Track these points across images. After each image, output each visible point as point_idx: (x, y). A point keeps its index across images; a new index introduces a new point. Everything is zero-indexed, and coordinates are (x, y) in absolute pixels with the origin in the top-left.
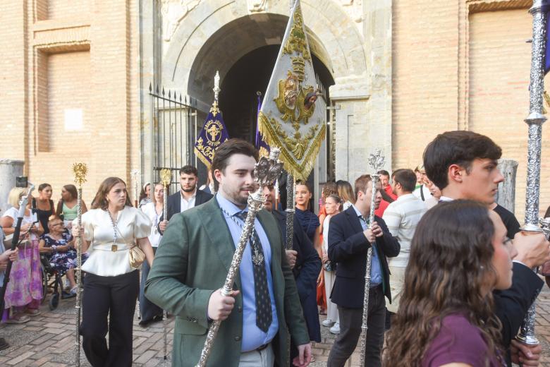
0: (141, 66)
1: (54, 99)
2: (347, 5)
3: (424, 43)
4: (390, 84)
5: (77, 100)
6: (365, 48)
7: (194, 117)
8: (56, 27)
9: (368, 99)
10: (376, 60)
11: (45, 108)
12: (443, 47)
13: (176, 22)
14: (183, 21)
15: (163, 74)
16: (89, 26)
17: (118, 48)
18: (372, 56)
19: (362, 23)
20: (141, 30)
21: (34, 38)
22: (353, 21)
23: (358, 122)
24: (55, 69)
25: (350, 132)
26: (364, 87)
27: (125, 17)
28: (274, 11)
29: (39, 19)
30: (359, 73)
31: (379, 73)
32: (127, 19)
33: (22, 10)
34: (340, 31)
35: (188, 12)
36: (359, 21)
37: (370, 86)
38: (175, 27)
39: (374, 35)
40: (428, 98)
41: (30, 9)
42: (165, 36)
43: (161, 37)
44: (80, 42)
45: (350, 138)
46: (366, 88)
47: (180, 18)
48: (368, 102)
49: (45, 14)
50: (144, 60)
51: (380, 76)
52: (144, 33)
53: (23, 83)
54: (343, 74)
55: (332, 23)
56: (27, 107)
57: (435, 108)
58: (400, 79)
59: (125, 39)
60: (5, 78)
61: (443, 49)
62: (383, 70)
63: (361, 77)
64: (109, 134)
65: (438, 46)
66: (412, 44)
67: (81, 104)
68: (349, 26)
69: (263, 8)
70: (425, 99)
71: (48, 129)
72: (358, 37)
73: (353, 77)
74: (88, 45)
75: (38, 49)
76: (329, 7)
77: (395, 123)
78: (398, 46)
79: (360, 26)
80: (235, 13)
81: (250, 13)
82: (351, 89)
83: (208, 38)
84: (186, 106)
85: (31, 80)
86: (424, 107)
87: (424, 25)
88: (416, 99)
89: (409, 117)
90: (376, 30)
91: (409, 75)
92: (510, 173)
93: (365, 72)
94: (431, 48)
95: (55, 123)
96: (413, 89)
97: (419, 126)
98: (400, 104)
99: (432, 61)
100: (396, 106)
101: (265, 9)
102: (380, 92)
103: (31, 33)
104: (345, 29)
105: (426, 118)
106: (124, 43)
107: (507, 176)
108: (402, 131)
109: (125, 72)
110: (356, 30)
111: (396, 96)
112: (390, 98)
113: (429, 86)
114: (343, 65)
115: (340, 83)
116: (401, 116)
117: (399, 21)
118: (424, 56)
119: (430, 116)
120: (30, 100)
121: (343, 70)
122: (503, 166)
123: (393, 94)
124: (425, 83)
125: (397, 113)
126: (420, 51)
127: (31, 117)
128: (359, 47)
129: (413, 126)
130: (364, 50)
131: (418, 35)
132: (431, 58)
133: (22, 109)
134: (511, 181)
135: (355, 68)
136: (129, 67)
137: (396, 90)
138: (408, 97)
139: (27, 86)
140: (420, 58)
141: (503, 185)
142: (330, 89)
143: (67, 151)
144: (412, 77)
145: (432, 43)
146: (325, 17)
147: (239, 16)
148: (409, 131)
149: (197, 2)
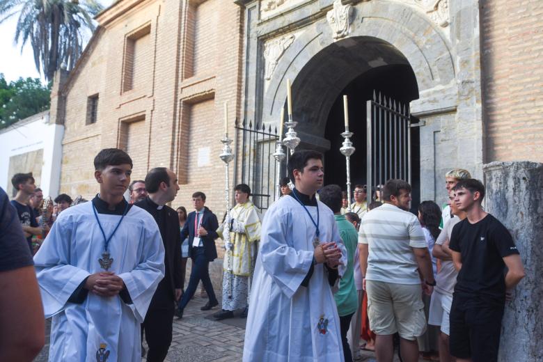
0: (246, 105)
1: (193, 141)
2: (431, 12)
3: (524, 34)
4: (479, 90)
5: (206, 140)
6: (452, 54)
8: (195, 82)
9: (454, 111)
10: (463, 65)
11: (186, 148)
13: (274, 62)
14: (280, 61)
15: (264, 109)
16: (215, 77)
17: (232, 92)
18: (458, 60)
19: (448, 27)
20: (247, 74)
21: (181, 93)
22: (439, 27)
23: (447, 138)
24: (195, 116)
25: (437, 152)
26: (448, 98)
27: (237, 65)
28: (356, 34)
29: (186, 78)
30: (447, 82)
31: (466, 79)
32: (239, 66)
33: (175, 74)
34: (423, 40)
35: (284, 51)
36: (445, 25)
37: (456, 95)
38: (274, 66)
39: (459, 37)
41: (180, 71)
42: (266, 76)
43: (263, 77)
44: (209, 91)
45: (437, 157)
46: (451, 99)
47: (279, 55)
48: (457, 115)
49: (190, 71)
50: (249, 99)
51: (468, 82)
52: (250, 75)
53: (171, 130)
54: (428, 86)
55: (415, 34)
56: (173, 148)
58: (498, 82)
59: (237, 83)
60: (162, 127)
62: (471, 75)
63: (448, 86)
66: (509, 39)
67: (209, 143)
68: (435, 33)
69: (346, 33)
71: (187, 166)
72: (445, 43)
73: (440, 87)
74: (214, 93)
75: (184, 102)
76: (411, 18)
77: (490, 136)
78: (494, 44)
79: (447, 31)
80: (322, 43)
81: (335, 41)
82: (435, 101)
83: (299, 71)
84: (276, 137)
85: (177, 127)
86: (529, 112)
87: (524, 13)
88: (517, 103)
89: (509, 127)
90: (461, 31)
91: (508, 76)
92: (524, 178)
93: (453, 80)
94: (535, 39)
95: (192, 160)
96: (513, 92)
97: (522, 137)
98: (498, 112)
99: (536, 55)
100: (493, 115)
101: (348, 34)
102: (468, 101)
103: (180, 90)
104: (429, 37)
105: (532, 126)
106: (236, 87)
107: (519, 182)
108: (502, 145)
109: (235, 112)
110: (442, 36)
111: (492, 103)
112: (479, 106)
113: (535, 85)
114: (428, 76)
115: (424, 97)
116: (500, 126)
117: (494, 16)
118: (525, 51)
119: (537, 122)
120: (176, 143)
121: (428, 81)
122: (512, 169)
123: (489, 101)
124: (528, 83)
125: (495, 124)
126: (520, 46)
127: (175, 156)
128: (446, 54)
129: (514, 137)
130: (451, 57)
131: (516, 27)
132: (536, 51)
133: (170, 150)
134: (527, 188)
135: (441, 77)
136: (238, 107)
137: (493, 96)
138: (508, 103)
139: (174, 131)
140: (520, 53)
141: (514, 194)
142: (411, 104)
143: (198, 183)
144: (511, 77)
145: (536, 32)
146: (408, 28)
147: (325, 46)
148: (510, 144)
149: (291, 41)
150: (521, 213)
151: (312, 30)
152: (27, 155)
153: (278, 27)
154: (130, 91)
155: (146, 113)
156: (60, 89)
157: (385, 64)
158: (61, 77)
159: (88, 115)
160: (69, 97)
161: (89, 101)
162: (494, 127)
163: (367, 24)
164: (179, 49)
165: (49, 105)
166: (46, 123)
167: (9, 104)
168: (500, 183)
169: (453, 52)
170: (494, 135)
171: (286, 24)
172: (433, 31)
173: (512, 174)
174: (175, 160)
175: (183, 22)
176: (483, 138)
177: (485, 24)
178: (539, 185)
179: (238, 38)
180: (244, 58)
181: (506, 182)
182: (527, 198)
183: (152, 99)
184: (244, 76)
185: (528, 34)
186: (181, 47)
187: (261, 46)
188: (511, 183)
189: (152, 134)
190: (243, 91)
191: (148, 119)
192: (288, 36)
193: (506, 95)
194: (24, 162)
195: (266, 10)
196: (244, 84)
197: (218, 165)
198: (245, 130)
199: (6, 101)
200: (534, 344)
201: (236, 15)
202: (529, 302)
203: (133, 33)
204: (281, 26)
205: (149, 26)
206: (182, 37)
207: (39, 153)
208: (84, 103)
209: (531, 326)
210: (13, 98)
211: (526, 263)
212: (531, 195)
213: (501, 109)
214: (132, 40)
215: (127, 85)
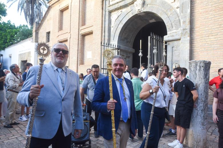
0: (104, 36)
1: (85, 49)
2: (173, 3)
4: (189, 32)
5: (90, 49)
6: (180, 19)
7: (119, 52)
8: (86, 28)
9: (180, 39)
10: (183, 23)
11: (82, 52)
12: (216, 12)
13: (115, 20)
14: (116, 20)
15: (111, 38)
16: (93, 26)
17: (99, 32)
18: (182, 21)
19: (179, 9)
22: (175, 8)
23: (176, 49)
24: (86, 40)
25: (173, 54)
26: (177, 35)
27: (101, 21)
28: (145, 11)
29: (82, 26)
30: (178, 29)
31: (184, 28)
33: (78, 24)
34: (169, 13)
35: (118, 16)
36: (178, 8)
37: (181, 34)
38: (115, 22)
39: (182, 12)
40: (208, 36)
41: (80, 23)
42: (112, 26)
45: (173, 56)
46: (179, 35)
47: (116, 18)
48: (181, 41)
49: (84, 24)
50: (105, 34)
51: (185, 29)
52: (106, 26)
53: (77, 45)
54: (171, 31)
55: (167, 11)
56: (78, 52)
57: (212, 41)
58: (196, 29)
59: (101, 28)
60: (74, 44)
61: (217, 13)
62: (186, 27)
63: (178, 31)
64: (96, 59)
65: (214, 12)
66: (201, 13)
69: (141, 10)
70: (206, 37)
71: (83, 58)
72: (177, 15)
73: (175, 31)
74: (92, 32)
75: (82, 35)
76: (165, 5)
78: (195, 15)
79: (178, 10)
80: (132, 14)
81: (137, 13)
82: (173, 36)
84: (115, 48)
85: (79, 44)
86: (206, 40)
87: (207, 4)
88: (202, 37)
89: (199, 46)
90: (183, 10)
91: (199, 27)
92: (203, 66)
93: (180, 28)
94: (210, 14)
95: (85, 56)
96: (201, 33)
97: (204, 49)
98: (195, 40)
99: (210, 19)
100: (194, 41)
101: (142, 11)
102: (185, 36)
103: (80, 31)
104: (172, 12)
105: (207, 45)
106: (101, 30)
107: (201, 67)
108: (196, 52)
109: (100, 39)
110: (176, 12)
111: (193, 37)
112: (189, 38)
113: (209, 31)
114: (171, 27)
115: (169, 34)
116: (196, 45)
117: (196, 4)
118: (206, 18)
119: (209, 44)
120: (79, 50)
121: (171, 29)
122: (199, 63)
123: (192, 36)
124: (207, 30)
125: (194, 44)
126: (204, 16)
127: (79, 55)
128: (178, 18)
129: (200, 50)
130: (179, 19)
131: (203, 9)
132: (210, 18)
133: (77, 52)
134: (203, 70)
135: (175, 27)
136: (102, 37)
137: (194, 34)
138: (199, 37)
139: (78, 46)
140: (205, 19)
141: (199, 72)
142: (164, 37)
143: (87, 64)
144: (200, 28)
145: (211, 11)
146: (164, 9)
147: (134, 15)
148: (199, 52)
149: (121, 13)
150: (201, 78)
151: (129, 9)
152: (25, 53)
153: (116, 8)
154: (62, 31)
155: (68, 39)
156: (36, 29)
157: (155, 21)
158: (36, 25)
159: (46, 39)
160: (39, 33)
161: (46, 34)
162: (194, 46)
163: (149, 7)
164: (79, 15)
165: (32, 35)
166: (31, 42)
167: (17, 35)
168: (194, 68)
169: (180, 18)
170: (193, 49)
171: (119, 6)
172: (173, 10)
173: (198, 65)
174: (79, 56)
175: (81, 5)
176: (190, 49)
177: (192, 8)
178: (208, 68)
179: (101, 11)
180: (104, 19)
181: (196, 68)
182: (203, 73)
183: (70, 34)
184: (104, 26)
185: (208, 11)
186: (80, 14)
187: (110, 15)
188: (198, 68)
189: (70, 46)
190: (103, 31)
191: (68, 41)
192: (120, 11)
193: (199, 34)
194: (24, 56)
195: (112, 1)
196: (103, 29)
197: (95, 58)
198: (104, 46)
199: (16, 33)
200: (203, 121)
201: (100, 2)
202: (202, 108)
203: (62, 9)
204: (117, 7)
205: (68, 6)
206: (80, 11)
207: (29, 53)
208: (45, 35)
209: (202, 116)
210: (19, 32)
211: (202, 95)
212: (205, 72)
213: (196, 39)
214: (62, 11)
215: (61, 28)
